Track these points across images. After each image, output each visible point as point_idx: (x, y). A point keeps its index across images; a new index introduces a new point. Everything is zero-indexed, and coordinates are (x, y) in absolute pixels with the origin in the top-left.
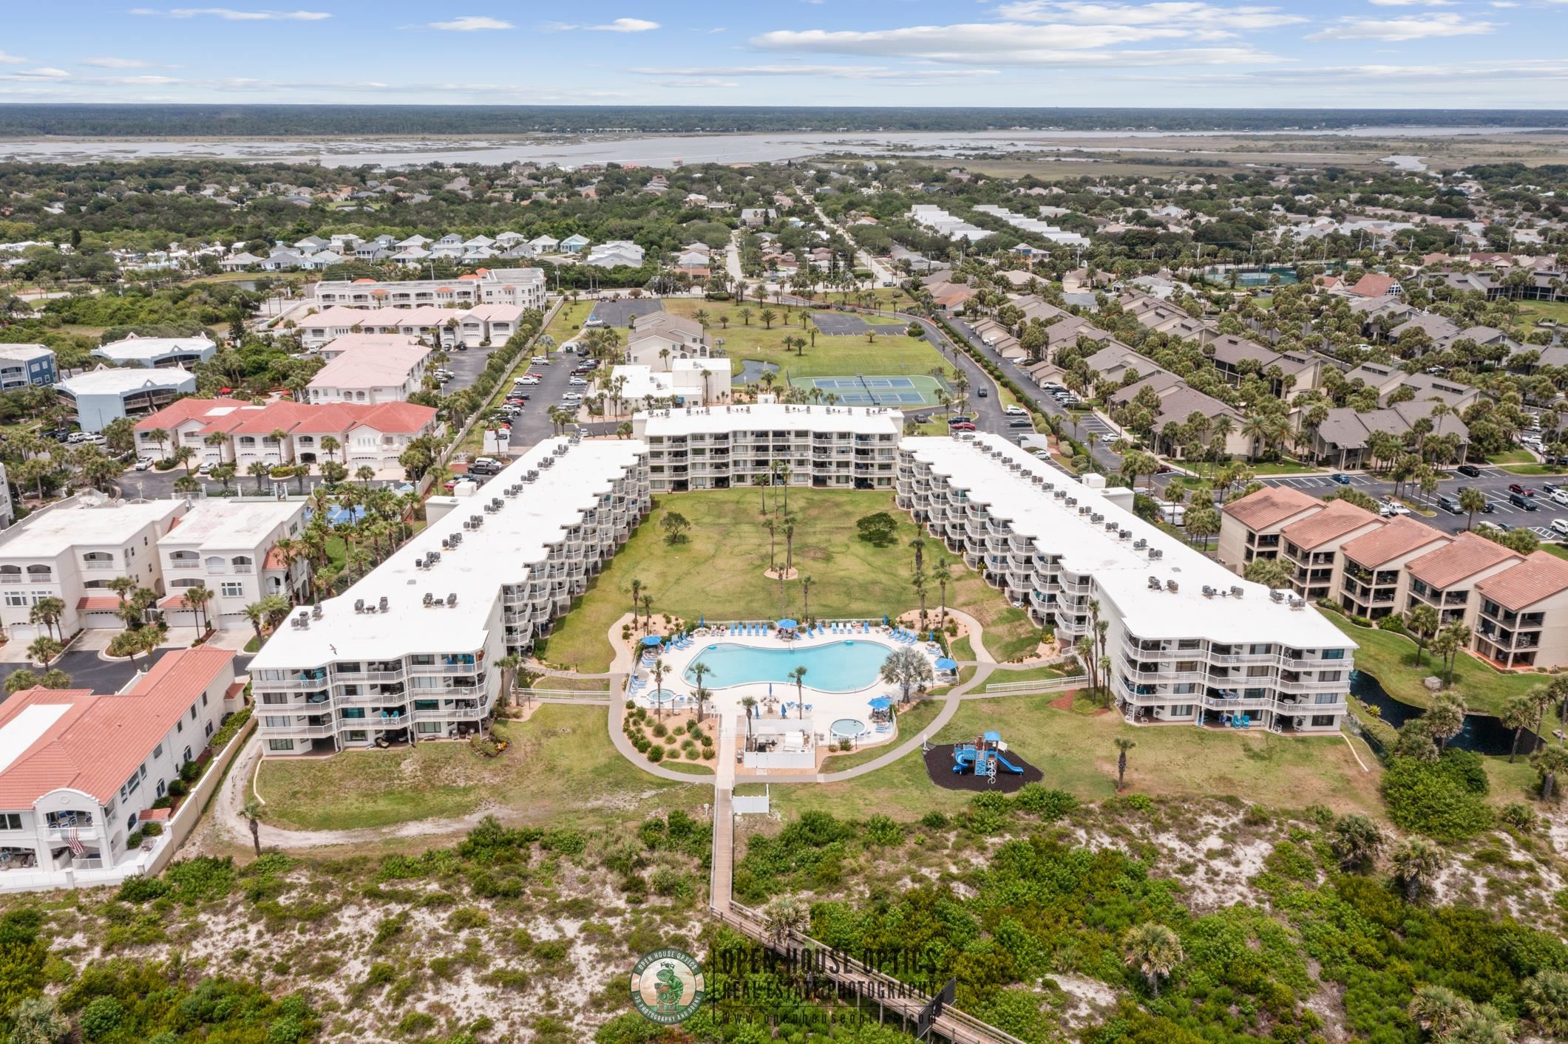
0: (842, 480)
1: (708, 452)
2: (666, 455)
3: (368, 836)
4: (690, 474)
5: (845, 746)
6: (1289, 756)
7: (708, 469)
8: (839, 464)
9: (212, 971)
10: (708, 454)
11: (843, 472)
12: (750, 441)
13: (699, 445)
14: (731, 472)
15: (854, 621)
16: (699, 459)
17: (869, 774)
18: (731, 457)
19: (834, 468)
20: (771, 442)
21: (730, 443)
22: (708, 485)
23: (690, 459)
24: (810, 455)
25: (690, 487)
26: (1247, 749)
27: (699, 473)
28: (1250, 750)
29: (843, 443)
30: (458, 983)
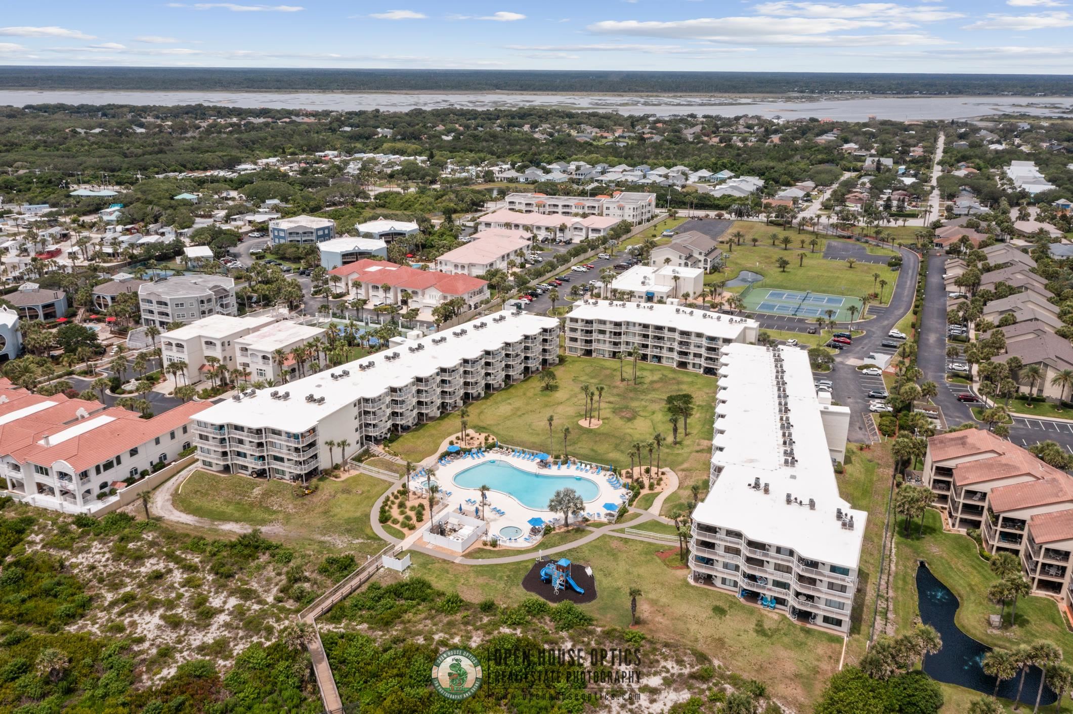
0: (697, 366)
1: (608, 333)
2: (579, 331)
3: (206, 523)
4: (594, 346)
5: (494, 544)
6: (786, 640)
7: (607, 345)
8: (695, 355)
9: (76, 571)
10: (608, 335)
11: (697, 361)
12: (637, 330)
13: (602, 327)
14: (623, 348)
15: (594, 465)
16: (601, 337)
17: (488, 566)
18: (623, 338)
19: (691, 357)
20: (650, 333)
21: (623, 329)
22: (607, 355)
23: (595, 336)
24: (676, 346)
25: (594, 355)
26: (759, 624)
27: (601, 346)
28: (761, 626)
29: (698, 341)
30: (152, 614)
